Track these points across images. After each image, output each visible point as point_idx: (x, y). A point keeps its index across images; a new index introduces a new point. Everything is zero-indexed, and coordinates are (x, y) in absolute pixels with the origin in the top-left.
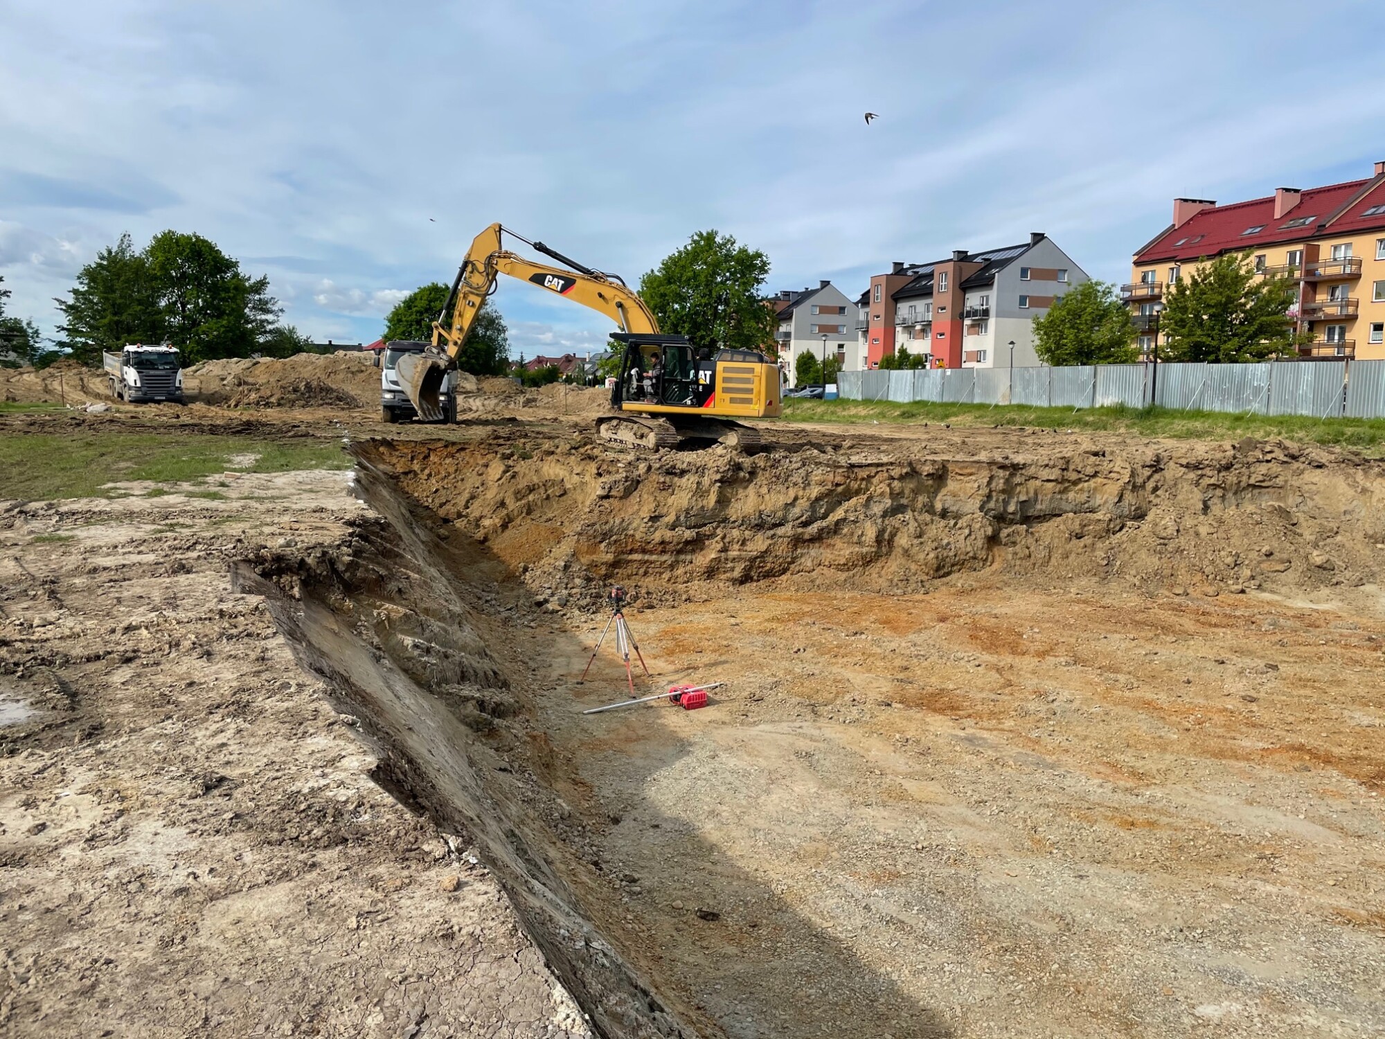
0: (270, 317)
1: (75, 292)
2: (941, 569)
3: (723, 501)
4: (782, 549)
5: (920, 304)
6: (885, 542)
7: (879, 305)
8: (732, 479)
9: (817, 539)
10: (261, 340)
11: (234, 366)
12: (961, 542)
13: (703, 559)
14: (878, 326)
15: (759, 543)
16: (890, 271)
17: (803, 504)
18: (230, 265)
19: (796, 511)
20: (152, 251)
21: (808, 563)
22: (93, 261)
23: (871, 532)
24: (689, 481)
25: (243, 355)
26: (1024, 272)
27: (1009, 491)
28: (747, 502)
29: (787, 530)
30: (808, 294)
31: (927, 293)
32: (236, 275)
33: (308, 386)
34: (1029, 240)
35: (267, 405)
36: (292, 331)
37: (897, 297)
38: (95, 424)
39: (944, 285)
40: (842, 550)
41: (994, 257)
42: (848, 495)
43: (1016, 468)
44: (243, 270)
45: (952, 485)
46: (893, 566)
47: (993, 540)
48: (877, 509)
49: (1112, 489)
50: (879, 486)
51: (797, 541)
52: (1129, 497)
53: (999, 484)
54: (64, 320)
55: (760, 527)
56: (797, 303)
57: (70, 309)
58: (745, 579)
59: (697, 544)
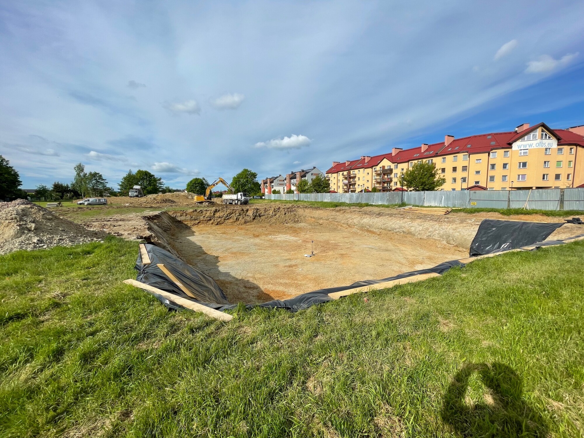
0: (162, 185)
1: (122, 182)
2: (245, 222)
3: (214, 214)
4: (223, 220)
5: (295, 180)
6: (237, 219)
7: (288, 180)
8: (216, 211)
9: (228, 219)
10: (160, 190)
11: (154, 195)
12: (248, 219)
13: (211, 222)
14: (288, 184)
15: (219, 220)
16: (291, 173)
17: (226, 215)
18: (153, 176)
19: (225, 216)
20: (137, 174)
21: (226, 222)
22: (125, 176)
23: (235, 218)
24: (209, 212)
25: (156, 193)
26: (312, 174)
27: (257, 212)
28: (217, 215)
29: (223, 218)
30: (277, 177)
31: (295, 178)
32: (154, 178)
33: (166, 200)
34: (313, 168)
35: (158, 203)
36: (168, 187)
37: (291, 179)
38: (128, 207)
39: (298, 176)
40: (231, 220)
41: (307, 171)
42: (232, 213)
43: (258, 209)
44: (156, 177)
45: (249, 212)
46: (238, 223)
47: (254, 219)
48: (237, 215)
49: (272, 212)
50: (237, 212)
51: (225, 219)
52: (274, 213)
53: (255, 211)
54: (119, 187)
55: (220, 217)
56: (274, 179)
57: (120, 185)
58: (217, 224)
59: (210, 220)
